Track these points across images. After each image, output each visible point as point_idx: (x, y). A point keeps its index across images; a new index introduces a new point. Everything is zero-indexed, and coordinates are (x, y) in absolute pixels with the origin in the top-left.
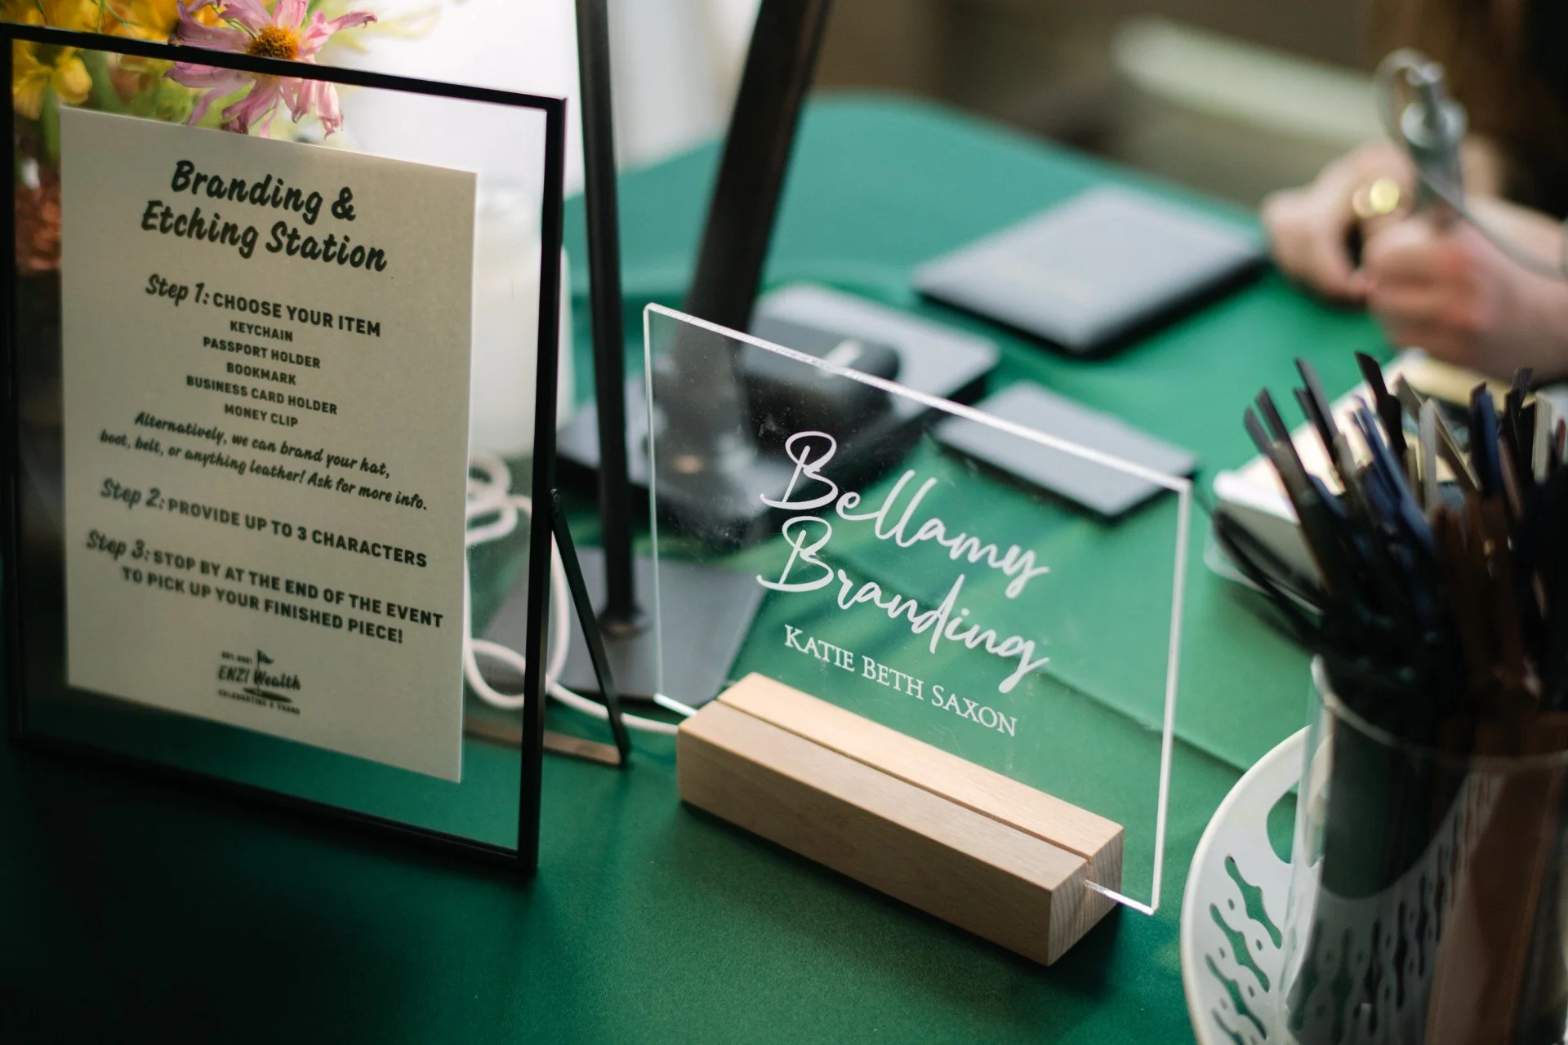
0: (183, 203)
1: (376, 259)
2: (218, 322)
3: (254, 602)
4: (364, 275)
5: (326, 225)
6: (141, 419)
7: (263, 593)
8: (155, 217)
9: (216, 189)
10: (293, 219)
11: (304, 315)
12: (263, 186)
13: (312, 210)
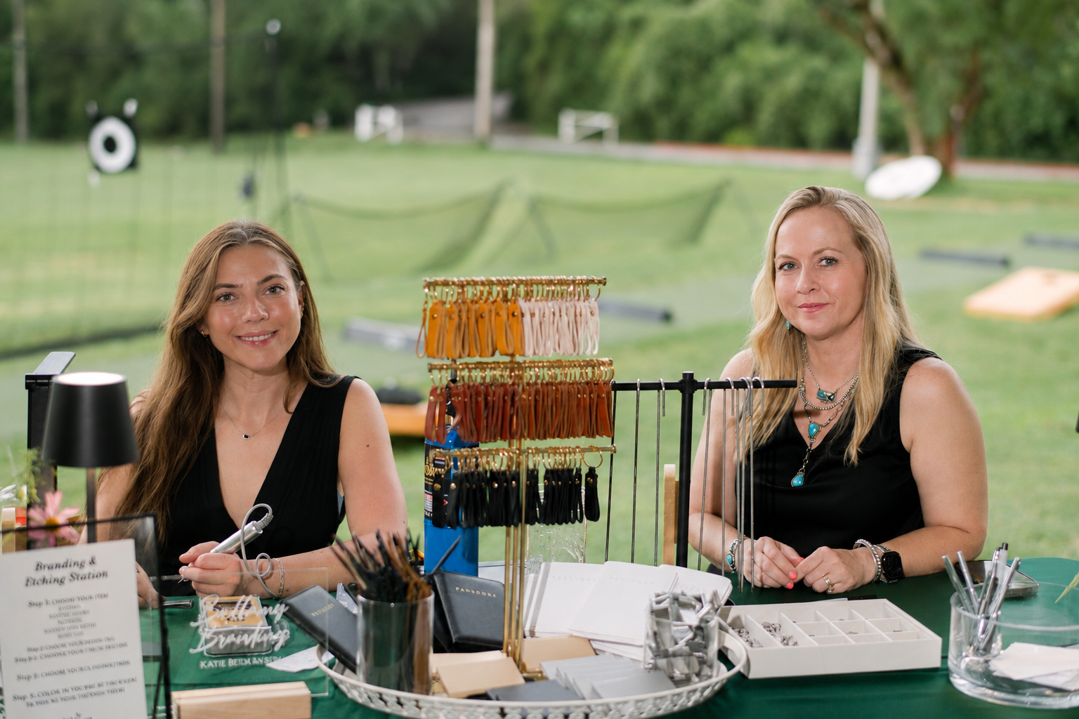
0: (38, 575)
1: (104, 574)
2: (53, 610)
3: (74, 698)
4: (102, 580)
5: (88, 569)
6: (29, 650)
7: (75, 693)
8: (29, 582)
9: (50, 568)
10: (76, 569)
11: (83, 599)
12: (67, 563)
13: (82, 566)
